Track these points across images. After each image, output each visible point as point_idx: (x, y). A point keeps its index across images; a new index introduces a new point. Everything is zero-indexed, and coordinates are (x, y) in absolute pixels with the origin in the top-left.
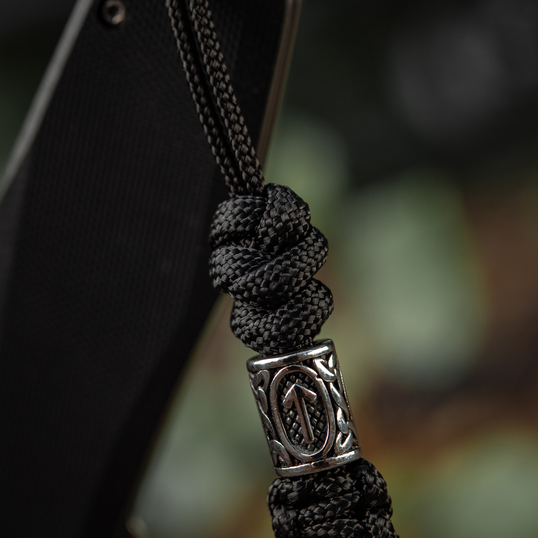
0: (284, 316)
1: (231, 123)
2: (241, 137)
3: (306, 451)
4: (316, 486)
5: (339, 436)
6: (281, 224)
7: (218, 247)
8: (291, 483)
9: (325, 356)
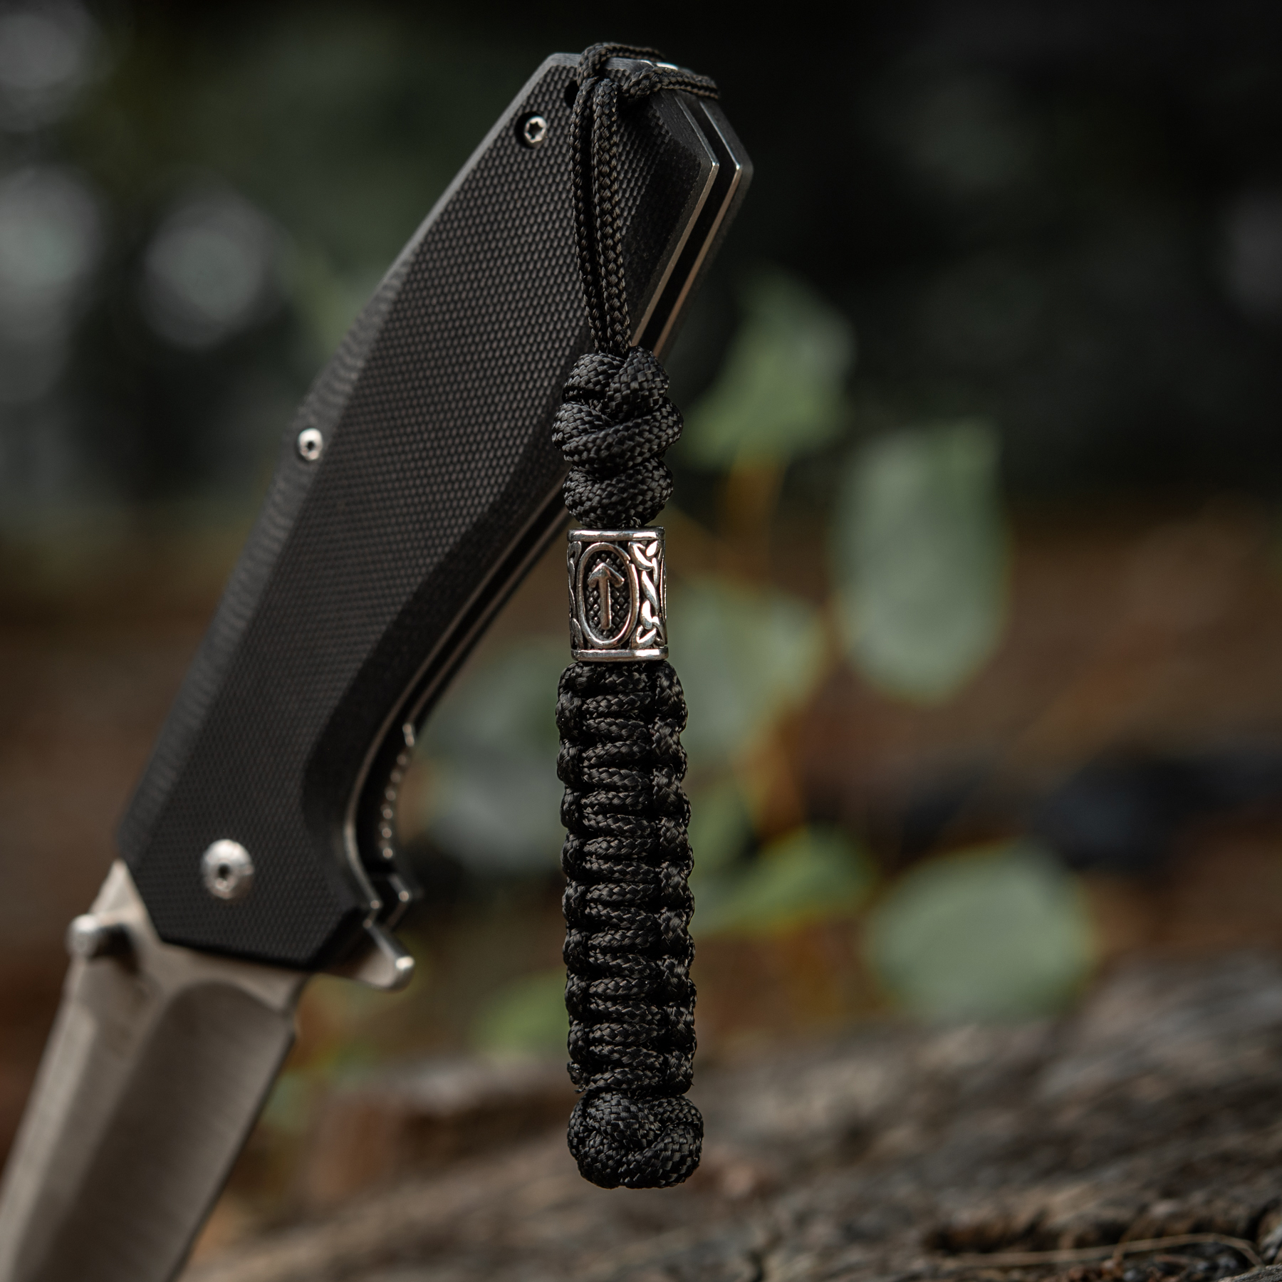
0: (609, 489)
1: (609, 273)
2: (615, 290)
3: (601, 637)
4: (607, 676)
5: (640, 629)
6: (629, 391)
7: (567, 401)
8: (582, 667)
9: (646, 542)
